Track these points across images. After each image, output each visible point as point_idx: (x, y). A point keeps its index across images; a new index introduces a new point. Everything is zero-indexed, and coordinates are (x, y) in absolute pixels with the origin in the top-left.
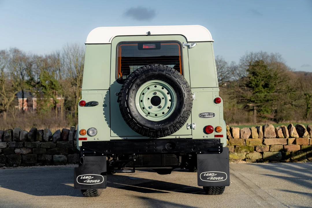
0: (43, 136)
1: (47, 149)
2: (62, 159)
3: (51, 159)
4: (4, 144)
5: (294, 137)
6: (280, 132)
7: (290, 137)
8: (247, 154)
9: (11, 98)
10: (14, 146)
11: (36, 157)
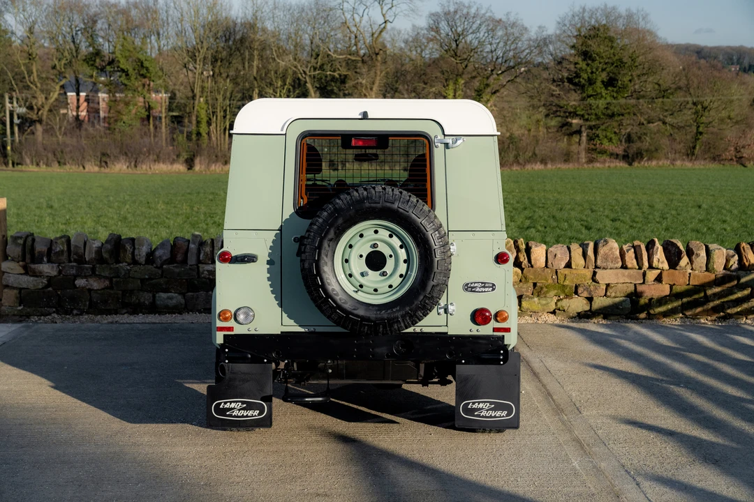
0: (133, 254)
1: (142, 280)
2: (174, 301)
3: (151, 300)
4: (53, 267)
5: (658, 269)
6: (630, 256)
7: (651, 267)
8: (558, 300)
9: (52, 94)
10: (74, 272)
11: (120, 296)
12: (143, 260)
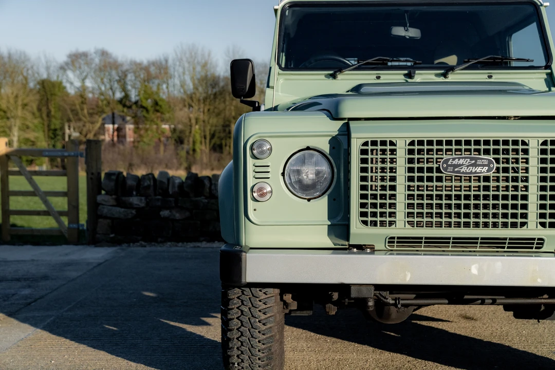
0: (210, 188)
4: (141, 200)
10: (159, 204)
11: (199, 225)
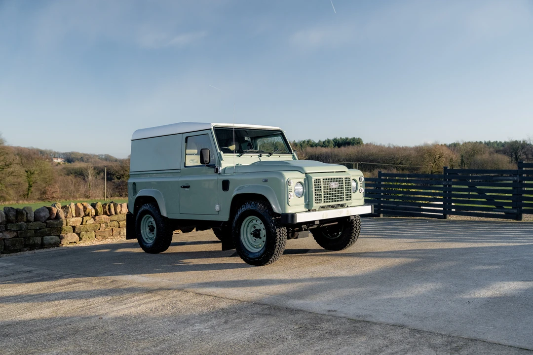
1: (36, 231)
3: (41, 242)
11: (23, 241)
12: (32, 219)
